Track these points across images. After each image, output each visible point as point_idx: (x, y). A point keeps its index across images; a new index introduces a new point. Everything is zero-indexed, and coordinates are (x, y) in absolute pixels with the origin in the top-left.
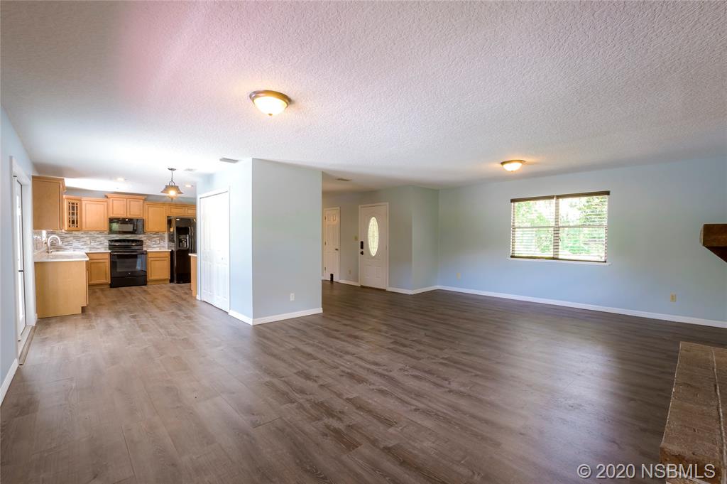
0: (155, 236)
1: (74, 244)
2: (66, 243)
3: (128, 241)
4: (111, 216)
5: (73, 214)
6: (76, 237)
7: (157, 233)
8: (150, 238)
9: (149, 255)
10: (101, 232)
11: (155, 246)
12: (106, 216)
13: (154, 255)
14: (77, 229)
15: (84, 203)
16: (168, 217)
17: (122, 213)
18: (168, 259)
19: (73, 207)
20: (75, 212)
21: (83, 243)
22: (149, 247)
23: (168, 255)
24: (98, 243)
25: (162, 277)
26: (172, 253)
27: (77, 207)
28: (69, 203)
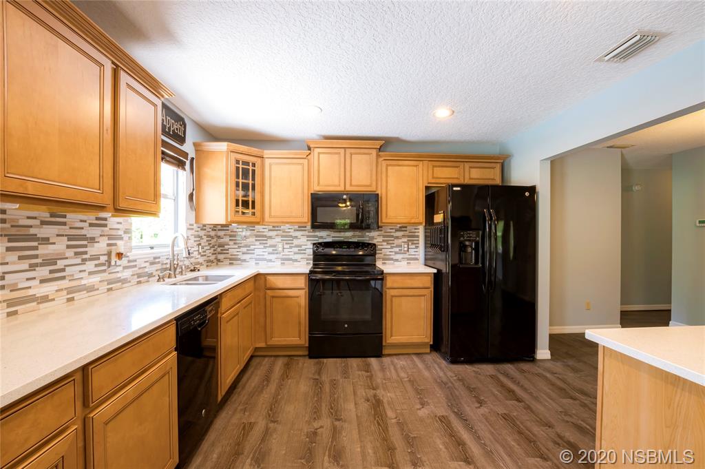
0: (399, 234)
1: (257, 252)
2: (244, 250)
3: (349, 244)
4: (316, 188)
5: (245, 187)
6: (261, 237)
7: (403, 228)
8: (389, 238)
9: (389, 282)
10: (301, 227)
11: (399, 257)
12: (306, 191)
13: (398, 282)
14: (253, 219)
15: (267, 162)
16: (427, 188)
17: (336, 182)
18: (429, 293)
19: (246, 172)
20: (251, 182)
21: (270, 250)
22: (386, 259)
23: (429, 282)
24: (296, 250)
25: (415, 339)
26: (438, 277)
27: (254, 171)
28: (238, 162)
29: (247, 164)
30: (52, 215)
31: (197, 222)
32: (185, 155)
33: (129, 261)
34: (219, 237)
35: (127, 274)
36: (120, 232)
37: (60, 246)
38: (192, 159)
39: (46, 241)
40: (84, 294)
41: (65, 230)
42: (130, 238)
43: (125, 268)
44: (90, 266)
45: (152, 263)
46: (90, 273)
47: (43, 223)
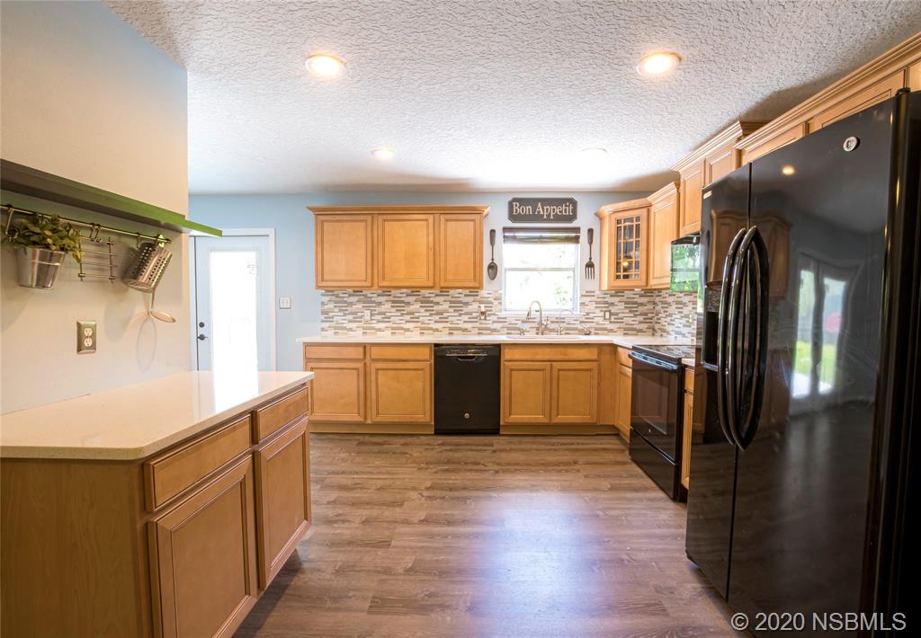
5: (628, 248)
14: (636, 283)
19: (628, 230)
20: (634, 240)
27: (638, 226)
28: (619, 222)
29: (631, 220)
30: (441, 292)
31: (600, 290)
32: (577, 230)
33: (499, 318)
34: (655, 303)
35: (497, 326)
36: (491, 300)
37: (446, 306)
38: (591, 231)
39: (438, 303)
40: (460, 332)
41: (449, 298)
42: (500, 303)
43: (494, 322)
44: (466, 318)
45: (523, 322)
46: (465, 322)
47: (437, 295)
